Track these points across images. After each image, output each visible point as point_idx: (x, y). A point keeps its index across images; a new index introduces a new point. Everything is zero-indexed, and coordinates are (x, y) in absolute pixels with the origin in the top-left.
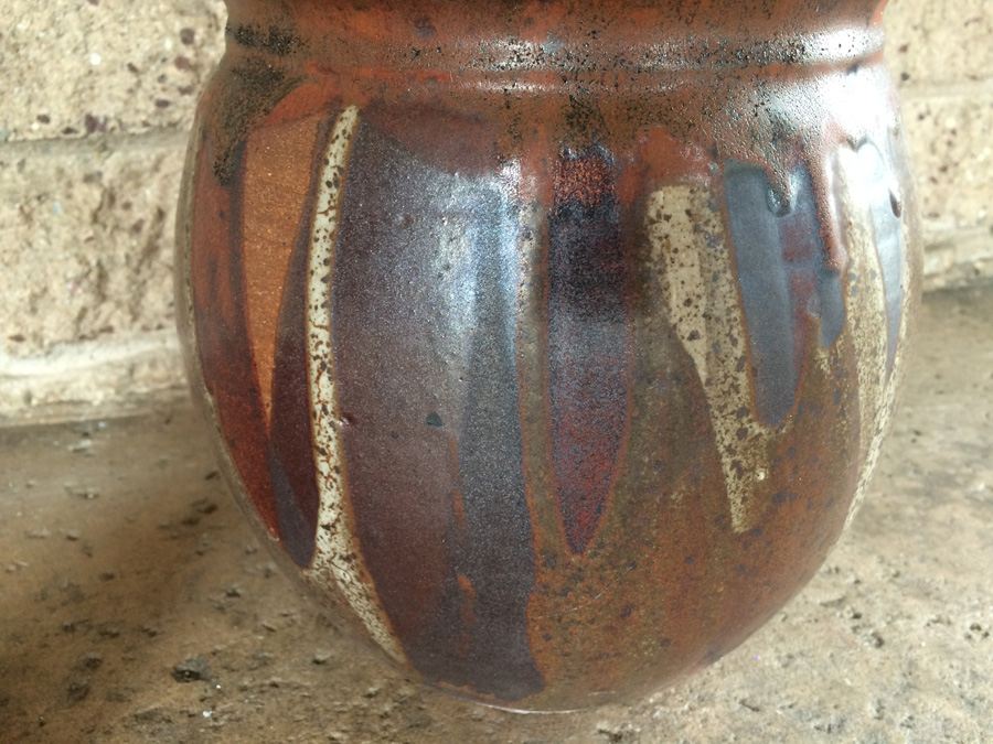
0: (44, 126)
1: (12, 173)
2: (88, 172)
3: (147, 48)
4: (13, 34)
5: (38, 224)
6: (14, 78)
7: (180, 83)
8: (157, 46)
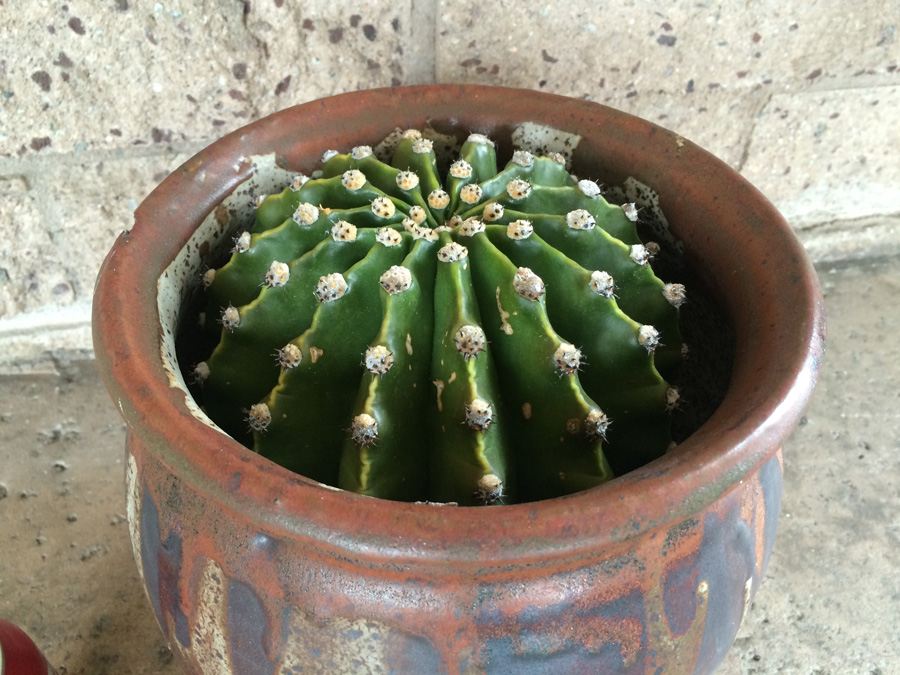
0: (117, 138)
1: (92, 175)
2: (157, 172)
3: (203, 85)
4: (83, 63)
5: (117, 218)
6: (87, 101)
7: (233, 110)
8: (212, 83)
